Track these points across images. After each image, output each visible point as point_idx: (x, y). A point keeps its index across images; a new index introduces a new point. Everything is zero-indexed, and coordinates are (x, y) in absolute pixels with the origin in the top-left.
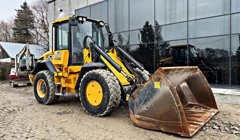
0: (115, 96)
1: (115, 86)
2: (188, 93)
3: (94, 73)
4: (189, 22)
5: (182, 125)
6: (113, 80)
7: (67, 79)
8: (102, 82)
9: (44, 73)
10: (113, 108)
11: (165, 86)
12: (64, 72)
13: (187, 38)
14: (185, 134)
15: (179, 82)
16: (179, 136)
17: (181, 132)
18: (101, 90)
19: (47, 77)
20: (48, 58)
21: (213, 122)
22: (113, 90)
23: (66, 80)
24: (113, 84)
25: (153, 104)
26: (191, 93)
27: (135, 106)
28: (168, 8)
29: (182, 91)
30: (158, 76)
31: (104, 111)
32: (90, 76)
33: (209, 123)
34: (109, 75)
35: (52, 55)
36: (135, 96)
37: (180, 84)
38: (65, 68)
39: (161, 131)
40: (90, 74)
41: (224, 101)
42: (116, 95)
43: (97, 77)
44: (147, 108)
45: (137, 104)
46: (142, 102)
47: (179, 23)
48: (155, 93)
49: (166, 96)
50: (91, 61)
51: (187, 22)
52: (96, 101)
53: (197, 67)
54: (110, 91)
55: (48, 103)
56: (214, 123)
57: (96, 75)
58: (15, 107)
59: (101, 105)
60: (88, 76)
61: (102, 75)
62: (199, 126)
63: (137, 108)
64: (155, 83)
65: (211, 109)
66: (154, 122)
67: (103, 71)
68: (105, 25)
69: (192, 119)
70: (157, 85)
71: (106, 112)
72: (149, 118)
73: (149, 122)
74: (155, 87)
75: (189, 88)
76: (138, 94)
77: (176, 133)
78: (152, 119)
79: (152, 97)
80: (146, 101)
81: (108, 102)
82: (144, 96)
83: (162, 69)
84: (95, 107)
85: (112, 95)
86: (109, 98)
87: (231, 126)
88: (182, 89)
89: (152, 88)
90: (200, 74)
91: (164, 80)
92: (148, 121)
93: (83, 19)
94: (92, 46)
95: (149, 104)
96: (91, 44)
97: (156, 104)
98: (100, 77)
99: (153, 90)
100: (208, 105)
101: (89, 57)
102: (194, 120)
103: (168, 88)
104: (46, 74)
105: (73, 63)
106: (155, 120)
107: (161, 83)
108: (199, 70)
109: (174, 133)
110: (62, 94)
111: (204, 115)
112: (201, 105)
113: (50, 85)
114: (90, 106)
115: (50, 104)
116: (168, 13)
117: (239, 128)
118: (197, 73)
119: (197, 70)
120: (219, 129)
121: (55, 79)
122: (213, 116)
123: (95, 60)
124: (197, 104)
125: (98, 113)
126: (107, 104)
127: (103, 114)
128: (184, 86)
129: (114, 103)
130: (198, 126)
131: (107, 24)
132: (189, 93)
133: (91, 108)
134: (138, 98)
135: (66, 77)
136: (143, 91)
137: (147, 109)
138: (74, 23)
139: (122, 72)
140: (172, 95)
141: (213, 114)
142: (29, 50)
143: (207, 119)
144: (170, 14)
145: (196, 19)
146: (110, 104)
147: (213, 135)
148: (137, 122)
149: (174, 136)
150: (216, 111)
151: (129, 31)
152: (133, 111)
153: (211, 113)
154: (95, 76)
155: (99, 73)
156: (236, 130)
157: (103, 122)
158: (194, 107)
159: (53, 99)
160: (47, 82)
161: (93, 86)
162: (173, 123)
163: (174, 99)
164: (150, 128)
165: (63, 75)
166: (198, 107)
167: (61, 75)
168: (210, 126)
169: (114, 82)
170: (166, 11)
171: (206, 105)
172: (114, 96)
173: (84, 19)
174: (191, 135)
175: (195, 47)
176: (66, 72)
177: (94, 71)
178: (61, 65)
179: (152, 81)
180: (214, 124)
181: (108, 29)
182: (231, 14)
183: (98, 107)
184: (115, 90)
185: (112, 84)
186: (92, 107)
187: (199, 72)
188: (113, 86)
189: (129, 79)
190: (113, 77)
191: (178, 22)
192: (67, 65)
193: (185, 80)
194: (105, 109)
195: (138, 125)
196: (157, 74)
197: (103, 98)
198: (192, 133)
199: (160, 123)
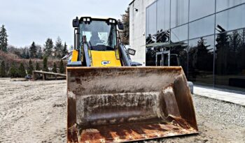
29: (164, 97)
37: (165, 89)
53: (180, 67)
90: (183, 76)
93: (86, 20)
108: (182, 70)
118: (181, 75)
119: (181, 72)
122: (165, 137)
132: (172, 102)
151: (189, 23)
173: (89, 20)
193: (172, 84)
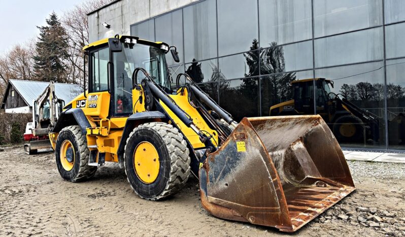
0: (180, 166)
1: (179, 150)
2: (305, 160)
3: (146, 129)
4: (315, 40)
5: (280, 213)
6: (177, 140)
7: (107, 139)
8: (158, 144)
9: (71, 130)
10: (176, 185)
11: (253, 148)
12: (102, 129)
13: (312, 67)
14: (285, 227)
15: (290, 142)
16: (276, 231)
17: (278, 224)
18: (157, 157)
19: (76, 136)
20: (79, 106)
21: (341, 208)
22: (176, 156)
23: (105, 142)
24: (176, 146)
25: (236, 178)
26: (311, 160)
27: (209, 182)
28: (280, 17)
29: (295, 156)
30: (243, 131)
31: (162, 192)
32: (141, 133)
33: (333, 209)
34: (170, 132)
35: (85, 100)
36: (208, 165)
37: (293, 145)
38: (103, 122)
39: (249, 224)
40: (140, 130)
41: (370, 173)
42: (181, 164)
43: (150, 134)
44: (227, 185)
45: (211, 179)
46: (219, 174)
47: (300, 43)
48: (239, 160)
49: (256, 164)
50: (144, 110)
51: (312, 41)
52: (149, 175)
53: (318, 116)
54: (171, 157)
55: (77, 180)
56: (342, 210)
57: (149, 132)
58: (23, 187)
59: (157, 182)
60: (137, 134)
61: (159, 132)
62: (314, 215)
63: (212, 186)
64: (237, 143)
65: (342, 187)
66: (237, 209)
67: (161, 126)
68: (171, 49)
69: (305, 203)
70: (241, 147)
71: (164, 192)
72: (230, 202)
73: (231, 209)
74: (238, 151)
75: (306, 151)
76: (213, 161)
77: (272, 226)
78: (235, 203)
79: (234, 167)
80: (225, 173)
81: (168, 177)
82: (222, 164)
83: (247, 120)
84: (148, 184)
85: (174, 165)
86: (169, 169)
87: (369, 214)
88: (296, 154)
89: (233, 152)
90: (324, 127)
91: (250, 139)
92: (229, 207)
93: (131, 41)
94: (146, 85)
95: (230, 178)
96: (144, 81)
97: (241, 178)
98: (154, 136)
99: (235, 155)
100: (339, 179)
101: (141, 103)
102: (308, 205)
103: (258, 151)
104: (74, 132)
105: (116, 113)
106: (240, 205)
107: (246, 143)
109: (268, 226)
110: (99, 165)
111: (329, 197)
112: (328, 179)
113: (80, 149)
114: (140, 183)
115: (82, 180)
116: (280, 26)
117: (382, 218)
118: (320, 125)
119: (319, 121)
120: (348, 219)
121: (88, 139)
122: (342, 198)
123: (150, 107)
124: (320, 177)
125: (153, 194)
126: (166, 180)
127: (160, 197)
128: (299, 149)
129: (179, 177)
130: (310, 215)
131: (174, 49)
132: (307, 160)
133: (142, 187)
134: (213, 168)
135: (106, 137)
136: (221, 157)
137: (226, 187)
138: (117, 47)
139: (192, 126)
140: (265, 163)
141: (344, 195)
142: (53, 93)
143: (331, 203)
144: (285, 28)
145: (327, 35)
146: (170, 179)
147: (334, 230)
148: (212, 208)
149: (268, 231)
150: (351, 189)
151: (218, 58)
152: (206, 190)
153: (341, 194)
154: (147, 134)
155: (153, 128)
156: (377, 221)
157: (159, 209)
158: (315, 183)
159: (86, 172)
160: (75, 144)
161: (144, 150)
162: (266, 209)
163: (268, 170)
164: (233, 218)
165: (99, 133)
166: (321, 183)
167: (97, 133)
168: (334, 215)
169: (177, 143)
170: (278, 24)
171: (335, 180)
172: (177, 167)
173: (134, 41)
174: (295, 228)
175: (332, 82)
176: (105, 128)
177: (146, 125)
178: (98, 116)
179: (233, 139)
180: (342, 212)
181: (174, 55)
182: (384, 25)
183: (153, 185)
184: (179, 156)
185: (174, 147)
186: (144, 185)
187: (322, 124)
188: (175, 150)
189: (202, 137)
190: (177, 134)
191: (297, 41)
192: (108, 115)
193: (301, 138)
194: (164, 189)
195: (214, 214)
196: (241, 129)
197: (161, 170)
198: (296, 226)
199: (247, 210)
